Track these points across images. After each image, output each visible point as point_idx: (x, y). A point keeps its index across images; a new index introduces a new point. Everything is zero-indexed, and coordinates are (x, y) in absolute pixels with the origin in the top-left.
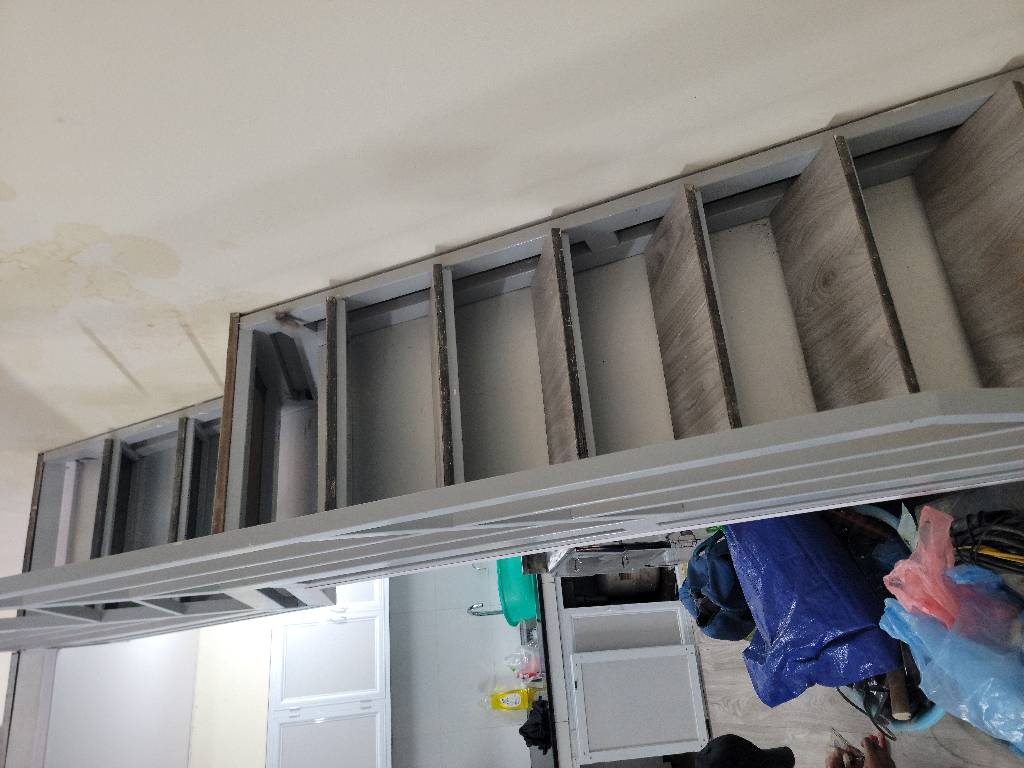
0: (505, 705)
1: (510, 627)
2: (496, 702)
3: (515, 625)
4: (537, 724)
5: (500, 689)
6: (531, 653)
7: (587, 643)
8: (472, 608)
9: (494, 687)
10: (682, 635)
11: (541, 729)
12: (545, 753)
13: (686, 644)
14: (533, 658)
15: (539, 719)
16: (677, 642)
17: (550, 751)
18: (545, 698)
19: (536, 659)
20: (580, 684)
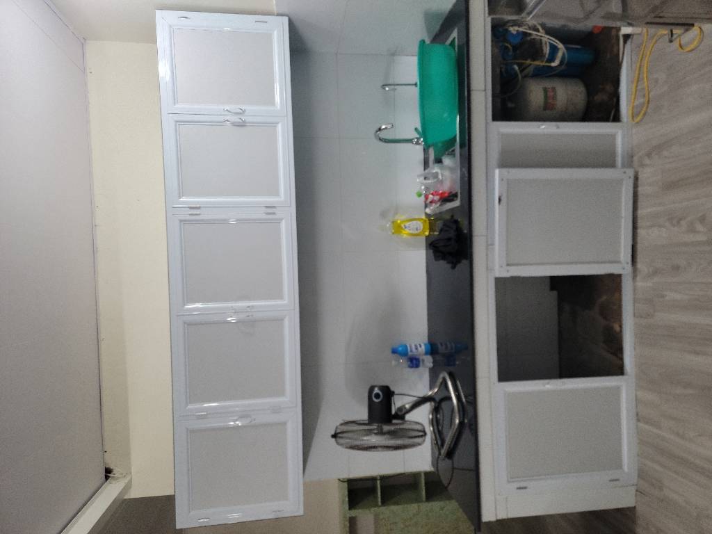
4: (449, 239)
5: (399, 219)
7: (510, 160)
8: (380, 129)
9: (396, 213)
10: (619, 161)
12: (455, 268)
16: (612, 165)
17: (463, 264)
20: (504, 199)
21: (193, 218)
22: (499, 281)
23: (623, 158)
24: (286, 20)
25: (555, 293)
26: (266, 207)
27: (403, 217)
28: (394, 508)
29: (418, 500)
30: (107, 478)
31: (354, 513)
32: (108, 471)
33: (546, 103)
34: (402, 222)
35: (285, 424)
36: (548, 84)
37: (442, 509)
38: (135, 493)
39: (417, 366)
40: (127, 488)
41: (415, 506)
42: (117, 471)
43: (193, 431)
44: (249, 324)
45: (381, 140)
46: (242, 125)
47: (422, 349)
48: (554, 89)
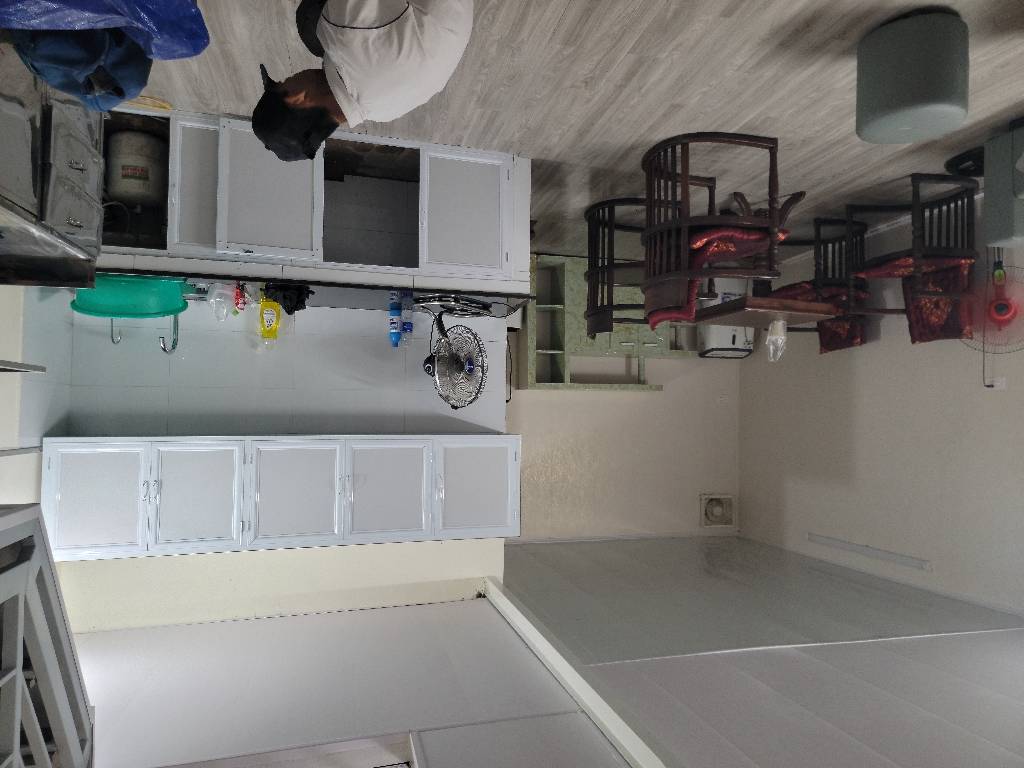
0: (274, 324)
1: (188, 310)
2: (270, 334)
3: (185, 306)
4: (285, 297)
5: (259, 329)
6: (217, 292)
7: (207, 234)
8: (164, 350)
9: (256, 334)
10: (212, 127)
11: (291, 294)
12: (313, 293)
13: (218, 124)
14: (221, 291)
15: (280, 294)
16: (216, 134)
17: (312, 288)
18: (260, 284)
19: (223, 288)
20: (248, 248)
21: (252, 528)
22: (327, 258)
23: (207, 123)
24: (45, 439)
25: (347, 178)
26: (245, 463)
27: (259, 326)
28: (567, 338)
29: (562, 312)
30: (484, 596)
31: (567, 378)
32: (480, 596)
33: (140, 178)
34: (263, 326)
35: (445, 449)
36: (118, 172)
37: (572, 290)
38: (499, 573)
39: (410, 325)
40: (493, 580)
41: (567, 316)
42: (481, 590)
43: (444, 524)
44: (355, 478)
45: (174, 347)
46: (159, 483)
47: (396, 319)
48: (123, 167)
